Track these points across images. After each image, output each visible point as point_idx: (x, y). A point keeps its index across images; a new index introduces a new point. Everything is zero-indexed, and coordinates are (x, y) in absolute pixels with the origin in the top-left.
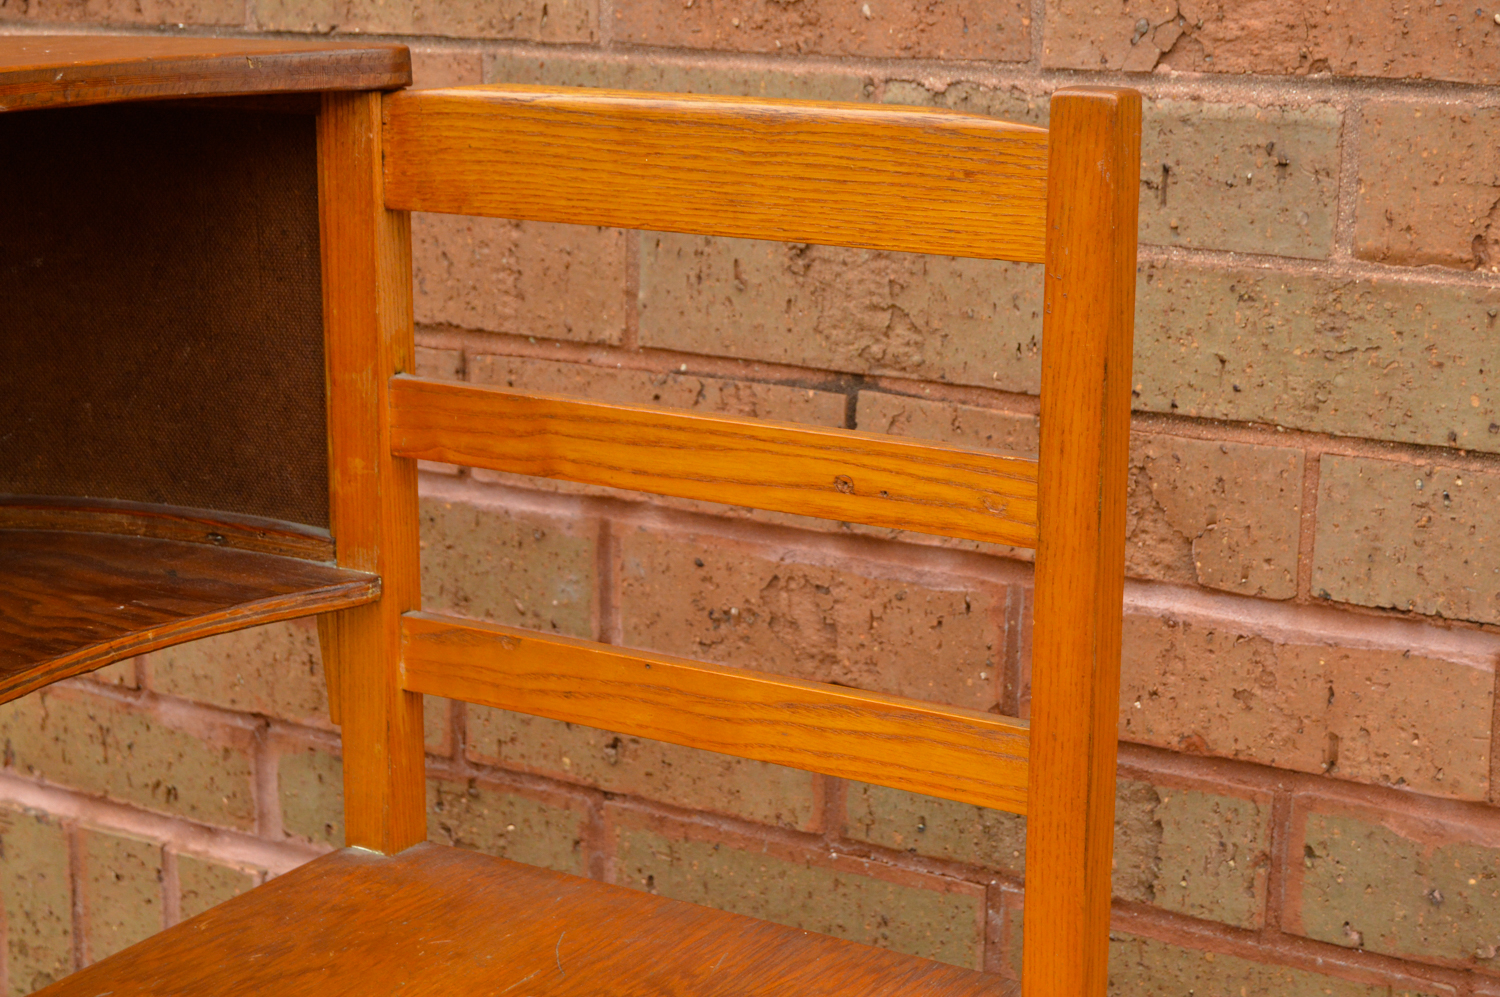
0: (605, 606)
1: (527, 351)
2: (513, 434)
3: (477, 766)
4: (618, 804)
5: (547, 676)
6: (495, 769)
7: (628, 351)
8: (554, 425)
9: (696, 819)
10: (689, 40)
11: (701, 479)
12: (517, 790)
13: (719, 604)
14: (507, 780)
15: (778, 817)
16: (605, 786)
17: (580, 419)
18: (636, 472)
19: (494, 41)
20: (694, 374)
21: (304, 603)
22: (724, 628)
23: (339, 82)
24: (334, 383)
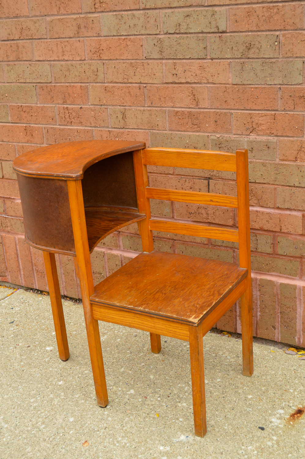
0: (173, 212)
1: (158, 175)
2: (164, 195)
3: (154, 237)
4: (177, 241)
5: (171, 227)
6: (157, 237)
7: (174, 175)
8: (170, 194)
9: (189, 243)
10: (180, 129)
11: (191, 200)
12: (161, 240)
13: (190, 211)
14: (159, 239)
15: (201, 242)
16: (175, 239)
17: (174, 193)
18: (182, 200)
19: (150, 129)
20: (184, 178)
21: (137, 220)
22: (191, 215)
23: (137, 149)
24: (137, 189)
